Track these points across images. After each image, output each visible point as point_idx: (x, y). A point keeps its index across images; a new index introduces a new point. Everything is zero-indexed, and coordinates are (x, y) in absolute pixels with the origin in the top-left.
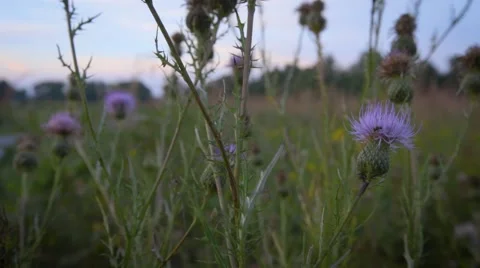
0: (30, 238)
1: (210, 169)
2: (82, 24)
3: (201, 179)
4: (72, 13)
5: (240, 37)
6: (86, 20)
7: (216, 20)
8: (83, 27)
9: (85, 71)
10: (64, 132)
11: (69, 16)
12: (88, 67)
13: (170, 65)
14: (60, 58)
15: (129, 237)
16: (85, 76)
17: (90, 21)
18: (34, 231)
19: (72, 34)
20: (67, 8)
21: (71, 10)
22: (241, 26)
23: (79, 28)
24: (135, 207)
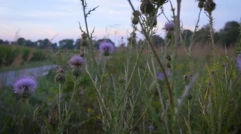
0: (63, 115)
1: (155, 84)
2: (91, 11)
3: (150, 89)
4: (85, 6)
5: (172, 15)
6: (92, 9)
7: (156, 7)
8: (90, 13)
9: (91, 34)
10: (78, 64)
11: (84, 7)
12: (93, 32)
13: (138, 30)
14: (80, 28)
15: (113, 117)
16: (92, 37)
17: (94, 9)
18: (65, 111)
19: (86, 16)
20: (83, 4)
21: (85, 5)
22: (173, 10)
23: (89, 13)
24: (116, 102)
